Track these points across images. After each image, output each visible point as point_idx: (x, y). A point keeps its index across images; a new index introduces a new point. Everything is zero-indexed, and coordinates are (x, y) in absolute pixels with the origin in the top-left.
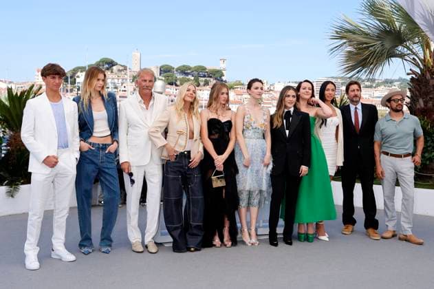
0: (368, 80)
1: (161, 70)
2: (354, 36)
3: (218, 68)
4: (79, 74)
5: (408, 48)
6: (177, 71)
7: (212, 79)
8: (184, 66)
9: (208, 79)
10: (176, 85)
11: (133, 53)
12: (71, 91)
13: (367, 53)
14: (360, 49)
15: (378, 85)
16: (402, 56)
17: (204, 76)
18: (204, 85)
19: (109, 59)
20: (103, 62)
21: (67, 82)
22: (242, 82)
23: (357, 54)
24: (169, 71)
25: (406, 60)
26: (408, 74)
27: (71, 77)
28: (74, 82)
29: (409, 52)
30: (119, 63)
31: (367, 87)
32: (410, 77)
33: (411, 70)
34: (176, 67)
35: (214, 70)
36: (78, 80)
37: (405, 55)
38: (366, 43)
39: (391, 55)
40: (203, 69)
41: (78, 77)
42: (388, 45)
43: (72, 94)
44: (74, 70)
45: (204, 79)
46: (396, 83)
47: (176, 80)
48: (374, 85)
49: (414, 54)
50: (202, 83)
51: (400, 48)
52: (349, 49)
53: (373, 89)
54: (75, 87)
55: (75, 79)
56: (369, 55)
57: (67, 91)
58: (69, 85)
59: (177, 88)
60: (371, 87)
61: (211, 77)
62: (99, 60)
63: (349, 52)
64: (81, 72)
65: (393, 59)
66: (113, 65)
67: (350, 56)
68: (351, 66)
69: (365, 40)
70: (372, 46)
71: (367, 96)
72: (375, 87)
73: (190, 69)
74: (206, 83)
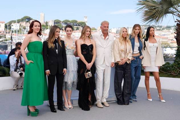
0: (158, 26)
1: (54, 22)
2: (148, 3)
3: (83, 21)
4: (13, 24)
5: (176, 9)
6: (62, 23)
7: (80, 27)
8: (66, 20)
9: (78, 27)
10: (62, 30)
11: (41, 14)
12: (9, 33)
13: (154, 11)
14: (151, 9)
15: (163, 29)
16: (172, 13)
17: (77, 25)
18: (76, 30)
19: (28, 17)
20: (25, 18)
21: (7, 28)
22: (95, 28)
23: (149, 12)
24: (59, 23)
25: (174, 15)
26: (176, 22)
27: (9, 26)
28: (10, 28)
29: (176, 11)
30: (33, 19)
31: (158, 30)
32: (176, 23)
33: (177, 19)
34: (62, 21)
35: (81, 22)
36: (12, 27)
37: (174, 12)
38: (154, 6)
39: (167, 12)
40: (76, 21)
41: (12, 26)
42: (165, 7)
43: (9, 34)
44: (10, 22)
45: (76, 27)
46: (172, 28)
47: (62, 27)
48: (161, 29)
49: (178, 11)
50: (75, 29)
51: (172, 9)
52: (146, 10)
53: (161, 31)
54: (11, 31)
55: (11, 27)
56: (156, 12)
57: (7, 33)
58: (8, 30)
59: (63, 31)
60: (159, 30)
61: (80, 26)
62: (23, 17)
63: (146, 11)
64: (14, 23)
65: (168, 14)
66: (30, 20)
67: (146, 13)
68: (147, 18)
69: (153, 5)
70: (157, 8)
71: (158, 35)
72: (162, 30)
73: (69, 22)
74: (78, 29)
